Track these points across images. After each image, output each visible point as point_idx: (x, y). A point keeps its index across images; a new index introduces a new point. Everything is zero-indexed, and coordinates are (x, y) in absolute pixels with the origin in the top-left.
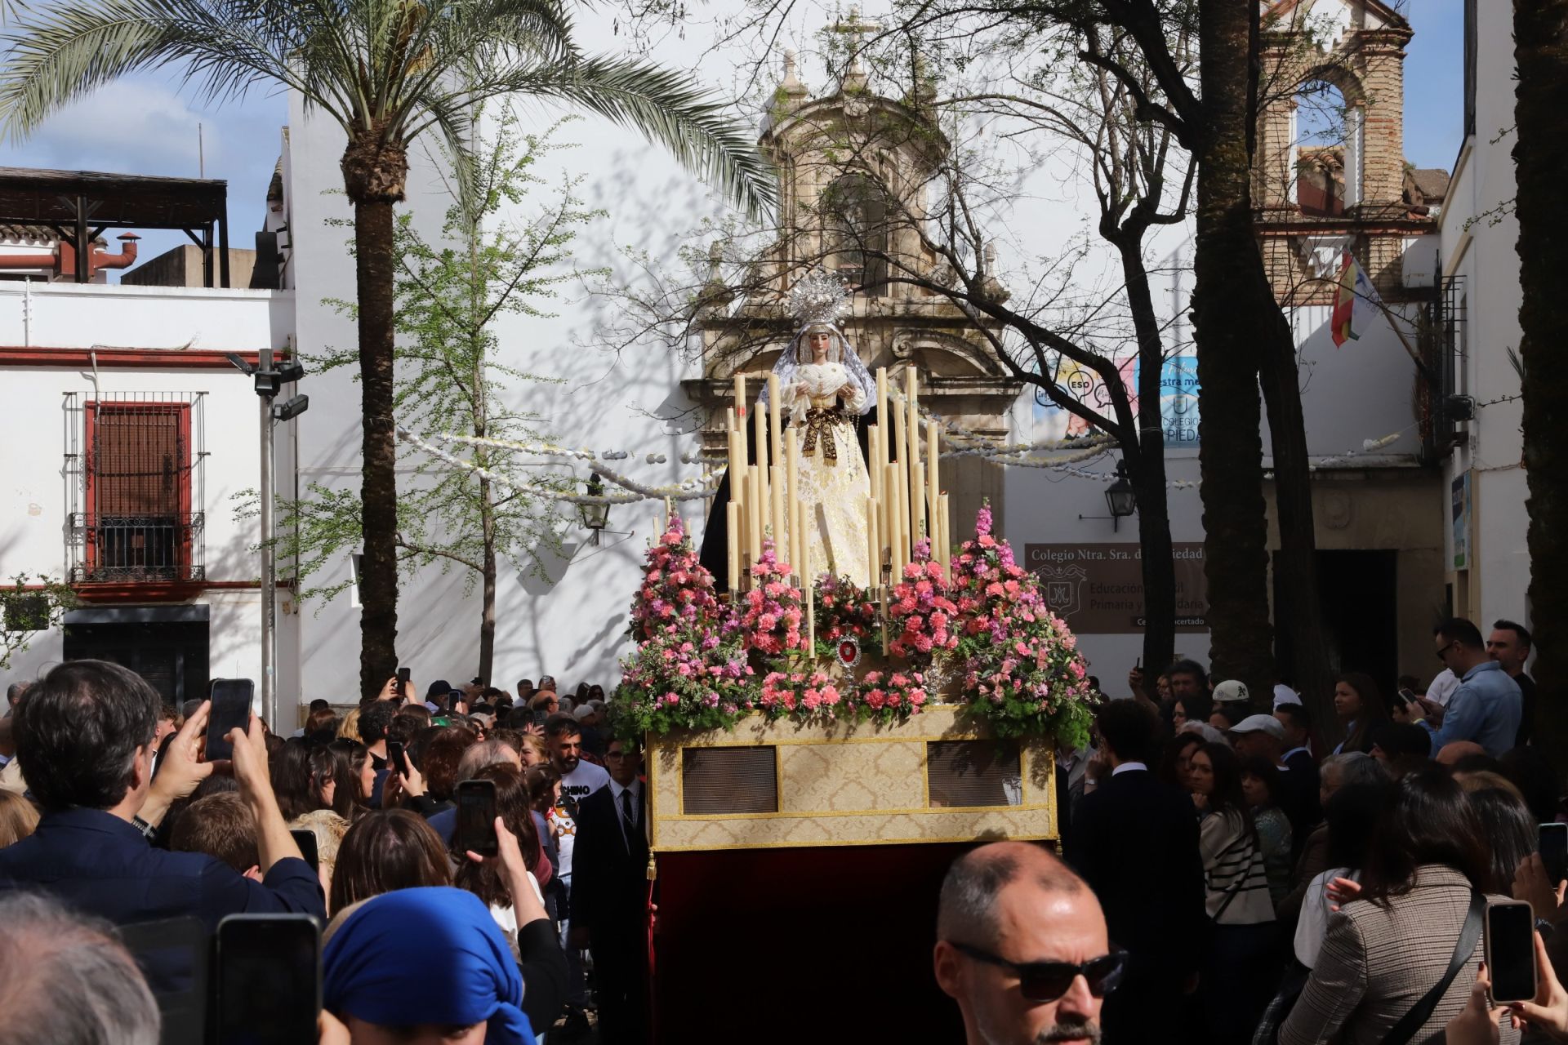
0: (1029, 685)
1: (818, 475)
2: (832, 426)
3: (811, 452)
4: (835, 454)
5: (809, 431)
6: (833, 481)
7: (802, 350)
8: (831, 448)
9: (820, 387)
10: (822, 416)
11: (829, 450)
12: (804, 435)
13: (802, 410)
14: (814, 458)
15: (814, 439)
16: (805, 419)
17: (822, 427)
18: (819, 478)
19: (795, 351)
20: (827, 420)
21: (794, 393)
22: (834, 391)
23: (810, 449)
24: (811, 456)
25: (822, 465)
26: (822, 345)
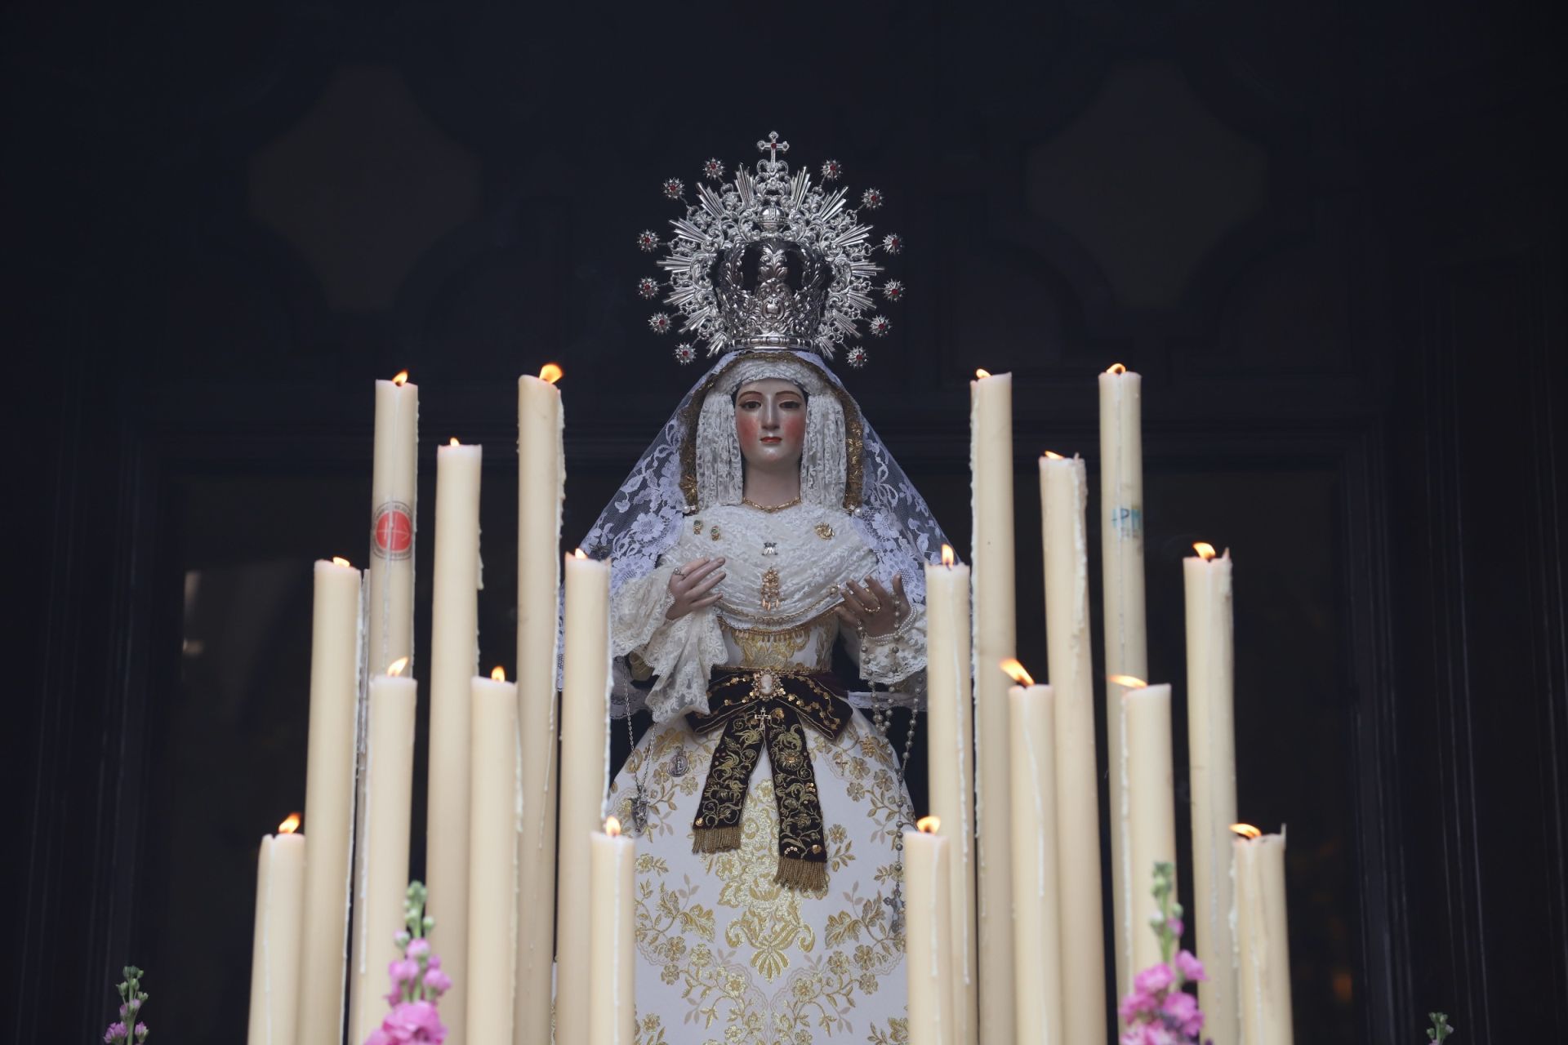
1: (745, 923)
2: (813, 738)
3: (726, 834)
4: (821, 842)
5: (720, 755)
6: (808, 948)
7: (703, 450)
8: (804, 820)
9: (771, 587)
10: (772, 704)
11: (794, 828)
12: (700, 772)
13: (689, 668)
14: (733, 856)
15: (736, 786)
16: (703, 706)
17: (768, 740)
18: (752, 936)
19: (676, 459)
20: (791, 719)
21: (661, 599)
22: (822, 607)
23: (722, 824)
24: (727, 848)
25: (764, 886)
26: (775, 427)
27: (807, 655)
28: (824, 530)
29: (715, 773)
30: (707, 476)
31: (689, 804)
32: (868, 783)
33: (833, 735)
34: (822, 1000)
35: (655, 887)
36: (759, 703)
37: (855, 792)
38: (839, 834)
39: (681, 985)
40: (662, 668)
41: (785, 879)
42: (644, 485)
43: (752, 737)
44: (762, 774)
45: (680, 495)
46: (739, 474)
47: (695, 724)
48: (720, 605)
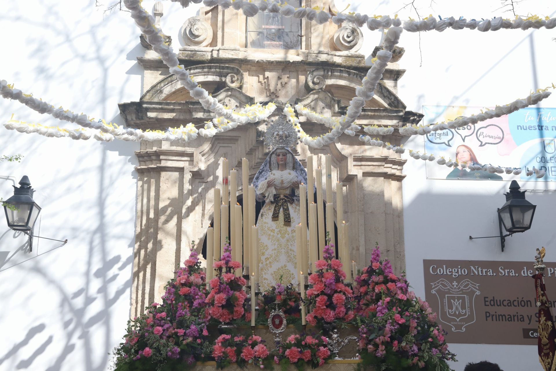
0: (404, 344)
1: (279, 231)
2: (289, 204)
3: (276, 218)
4: (290, 219)
5: (275, 207)
6: (288, 234)
7: (272, 162)
8: (287, 216)
9: (282, 182)
10: (283, 199)
11: (286, 217)
12: (273, 210)
13: (270, 195)
14: (278, 222)
15: (278, 211)
16: (273, 200)
17: (282, 205)
18: (280, 233)
19: (268, 164)
20: (286, 201)
21: (266, 185)
22: (290, 185)
23: (276, 217)
24: (276, 221)
25: (282, 226)
26: (282, 159)
27: (288, 192)
28: (290, 174)
29: (275, 210)
30: (272, 166)
31: (271, 214)
32: (297, 210)
33: (291, 204)
34: (291, 242)
35: (267, 226)
36: (281, 199)
37: (295, 212)
38: (293, 218)
39: (270, 240)
40: (267, 195)
41: (285, 225)
42: (264, 167)
43: (280, 204)
44: (281, 210)
45: (269, 169)
46: (277, 166)
47: (272, 203)
48: (275, 185)
